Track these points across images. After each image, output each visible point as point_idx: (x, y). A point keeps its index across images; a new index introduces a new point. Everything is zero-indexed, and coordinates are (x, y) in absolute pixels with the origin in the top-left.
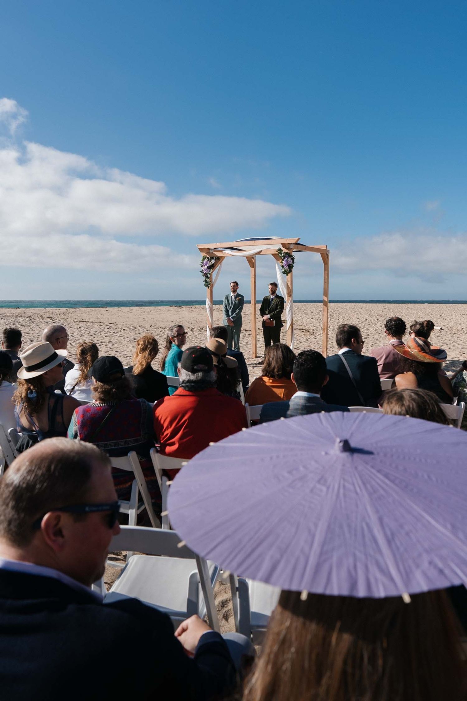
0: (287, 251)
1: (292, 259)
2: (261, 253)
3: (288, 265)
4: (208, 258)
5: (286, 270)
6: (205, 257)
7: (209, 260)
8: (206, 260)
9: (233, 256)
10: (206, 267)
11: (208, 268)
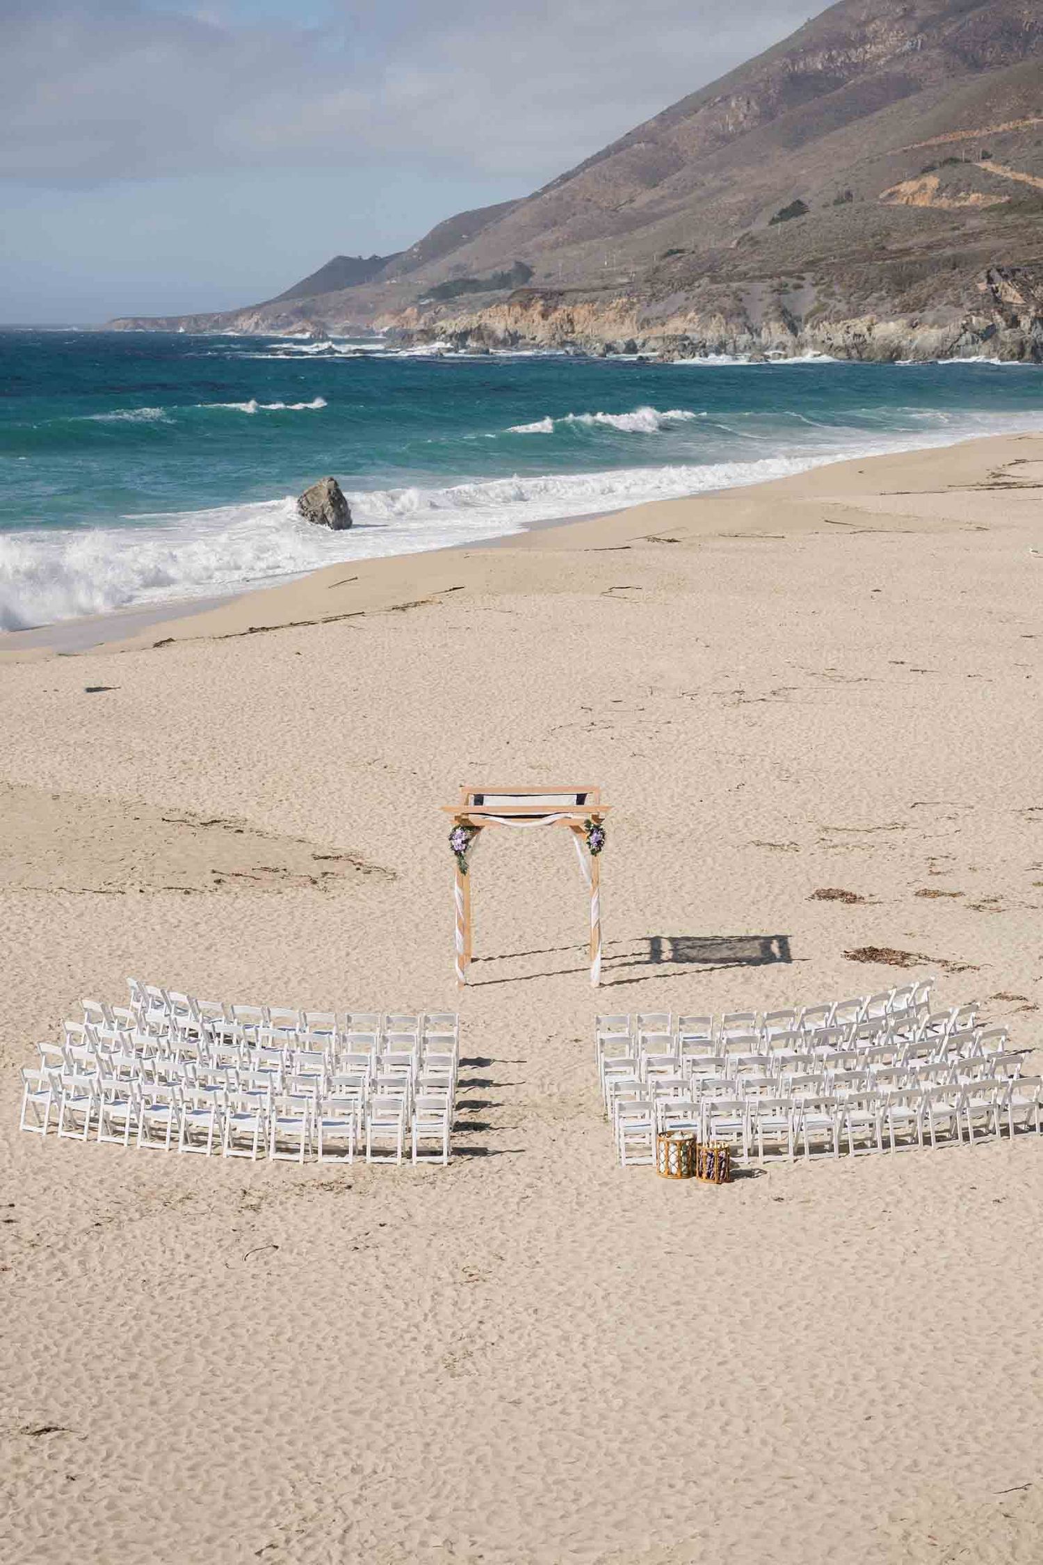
4: (462, 828)
8: (459, 831)
10: (459, 841)
11: (463, 842)
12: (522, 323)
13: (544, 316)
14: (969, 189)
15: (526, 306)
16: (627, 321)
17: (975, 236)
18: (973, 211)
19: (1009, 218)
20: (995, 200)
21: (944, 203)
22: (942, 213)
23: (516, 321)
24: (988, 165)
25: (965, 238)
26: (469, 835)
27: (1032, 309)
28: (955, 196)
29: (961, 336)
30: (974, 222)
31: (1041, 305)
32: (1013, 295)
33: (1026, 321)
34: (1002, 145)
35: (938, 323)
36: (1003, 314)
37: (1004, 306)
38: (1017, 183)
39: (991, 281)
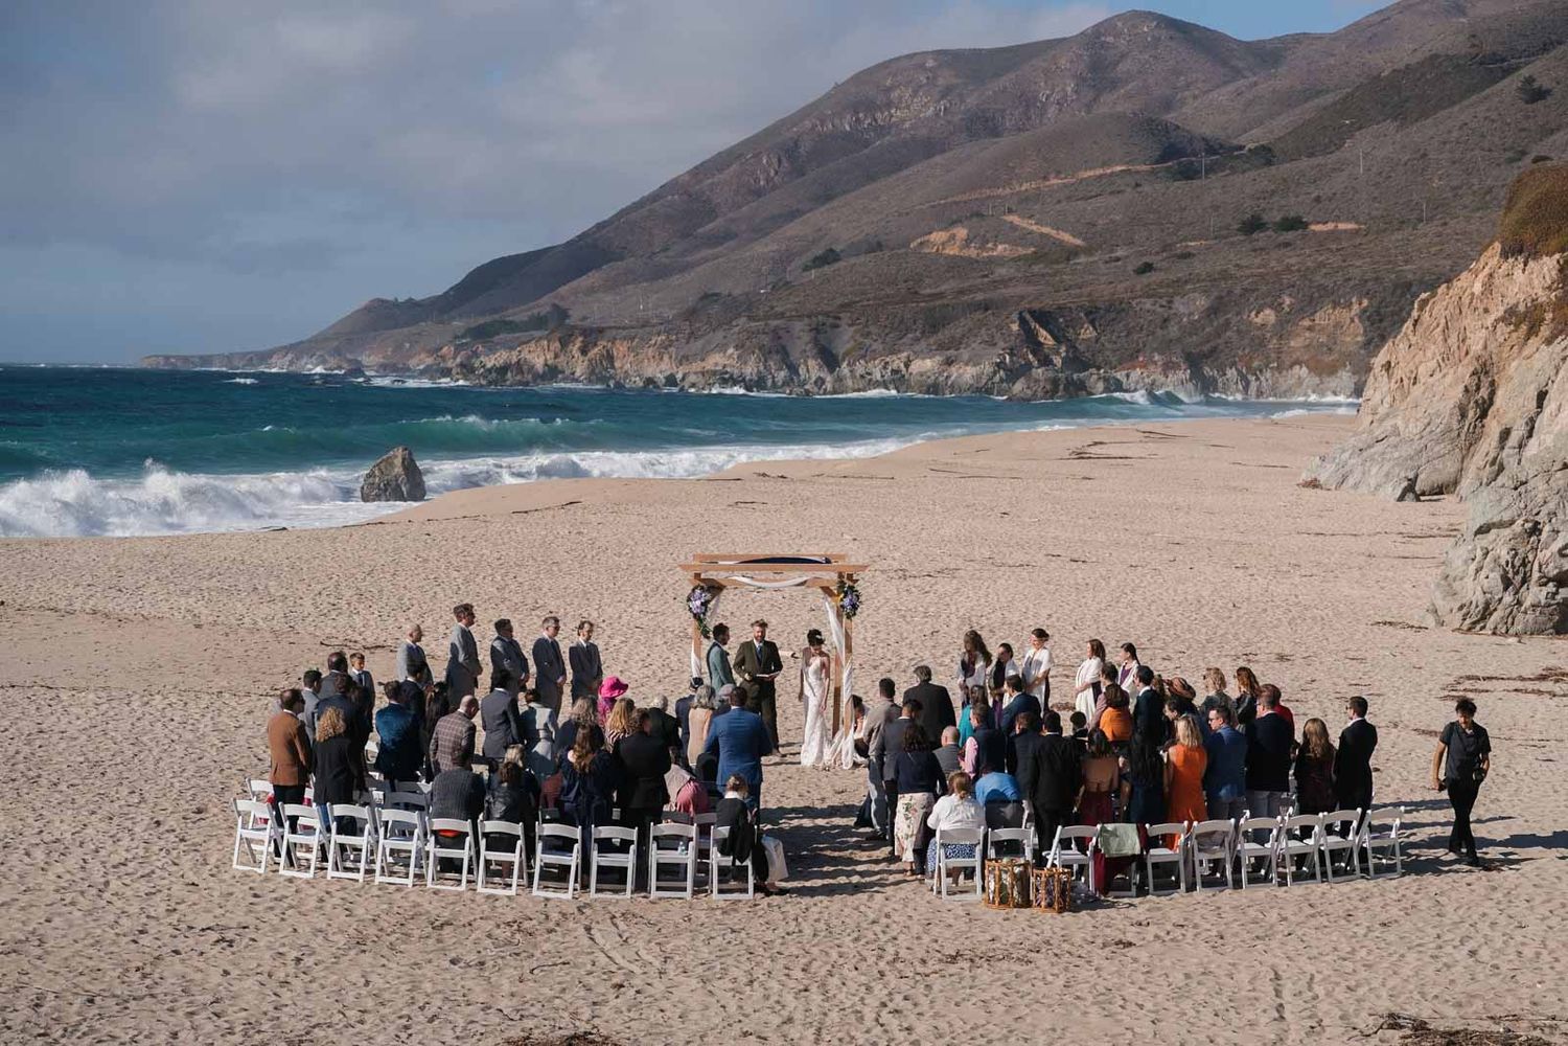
0: (850, 584)
3: (851, 606)
4: (702, 588)
6: (697, 588)
7: (703, 591)
8: (698, 591)
10: (698, 603)
11: (702, 604)
14: (996, 240)
16: (666, 358)
17: (1005, 282)
18: (1001, 261)
19: (1036, 268)
20: (1021, 251)
21: (972, 252)
22: (971, 261)
23: (556, 356)
24: (1014, 219)
25: (996, 284)
26: (709, 596)
27: (1063, 349)
28: (982, 247)
29: (995, 373)
30: (1002, 271)
31: (1072, 346)
32: (1044, 336)
33: (1058, 361)
34: (1025, 203)
35: (973, 361)
36: (1034, 353)
37: (1036, 346)
38: (1042, 235)
39: (1023, 322)
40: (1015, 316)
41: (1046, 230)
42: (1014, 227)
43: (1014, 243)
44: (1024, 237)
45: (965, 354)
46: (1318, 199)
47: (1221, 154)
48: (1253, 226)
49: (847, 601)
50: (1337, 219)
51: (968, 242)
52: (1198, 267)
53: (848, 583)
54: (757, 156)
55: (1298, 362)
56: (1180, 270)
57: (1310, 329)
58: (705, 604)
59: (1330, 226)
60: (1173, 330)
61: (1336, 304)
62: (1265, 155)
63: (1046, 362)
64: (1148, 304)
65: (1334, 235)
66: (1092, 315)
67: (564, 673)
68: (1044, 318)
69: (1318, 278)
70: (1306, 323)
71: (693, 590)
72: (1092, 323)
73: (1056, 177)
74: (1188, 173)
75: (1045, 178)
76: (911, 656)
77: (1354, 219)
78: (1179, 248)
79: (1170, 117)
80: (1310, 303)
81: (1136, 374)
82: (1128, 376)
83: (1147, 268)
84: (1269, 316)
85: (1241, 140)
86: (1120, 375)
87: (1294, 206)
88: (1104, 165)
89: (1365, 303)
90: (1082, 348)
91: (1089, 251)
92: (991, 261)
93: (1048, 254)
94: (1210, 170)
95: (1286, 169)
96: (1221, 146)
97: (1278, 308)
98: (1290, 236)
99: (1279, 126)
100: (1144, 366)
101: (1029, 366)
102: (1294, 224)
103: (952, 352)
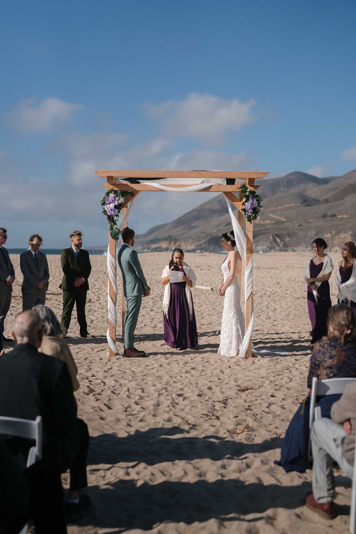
0: (252, 189)
1: (257, 200)
2: (211, 190)
3: (252, 209)
4: (116, 192)
5: (250, 215)
6: (111, 191)
7: (117, 195)
8: (112, 195)
9: (162, 190)
10: (112, 206)
11: (116, 207)
12: (169, 246)
13: (174, 244)
14: (266, 220)
15: (170, 242)
16: (192, 245)
17: (269, 229)
18: (268, 224)
19: (276, 226)
20: (272, 222)
21: (261, 222)
22: (261, 224)
23: (168, 245)
24: (271, 215)
25: (267, 229)
26: (122, 200)
27: (282, 243)
28: (263, 221)
29: (267, 248)
30: (268, 227)
31: (284, 242)
32: (278, 240)
33: (281, 246)
34: (273, 212)
35: (262, 245)
36: (276, 243)
37: (276, 242)
38: (277, 219)
39: (273, 237)
40: (271, 235)
41: (278, 217)
42: (270, 217)
43: (271, 220)
44: (273, 219)
45: (260, 244)
46: (339, 210)
47: (316, 202)
48: (324, 216)
49: (248, 205)
50: (344, 215)
51: (260, 220)
52: (312, 225)
53: (250, 188)
54: (213, 203)
55: (336, 246)
56: (308, 225)
57: (339, 238)
58: (118, 207)
59: (342, 216)
60: (307, 238)
61: (345, 233)
62: (327, 201)
63: (278, 245)
64: (301, 233)
65: (343, 218)
66: (289, 235)
67: (12, 273)
68: (278, 236)
69: (340, 227)
70: (338, 237)
71: (108, 194)
72: (289, 237)
73: (280, 206)
74: (309, 205)
75: (277, 207)
76: (271, 290)
77: (346, 214)
78: (308, 221)
79: (305, 194)
80: (339, 232)
81: (299, 248)
82: (297, 249)
83: (301, 225)
84: (329, 235)
85: (320, 199)
86: (295, 249)
87: (334, 212)
88: (290, 204)
89: (351, 232)
90: (286, 242)
91: (287, 222)
92: (265, 224)
93: (278, 222)
94: (314, 204)
95: (332, 204)
96: (316, 200)
97: (331, 234)
98: (333, 218)
99: (329, 196)
100: (301, 246)
101: (274, 247)
102: (334, 216)
103: (257, 244)
